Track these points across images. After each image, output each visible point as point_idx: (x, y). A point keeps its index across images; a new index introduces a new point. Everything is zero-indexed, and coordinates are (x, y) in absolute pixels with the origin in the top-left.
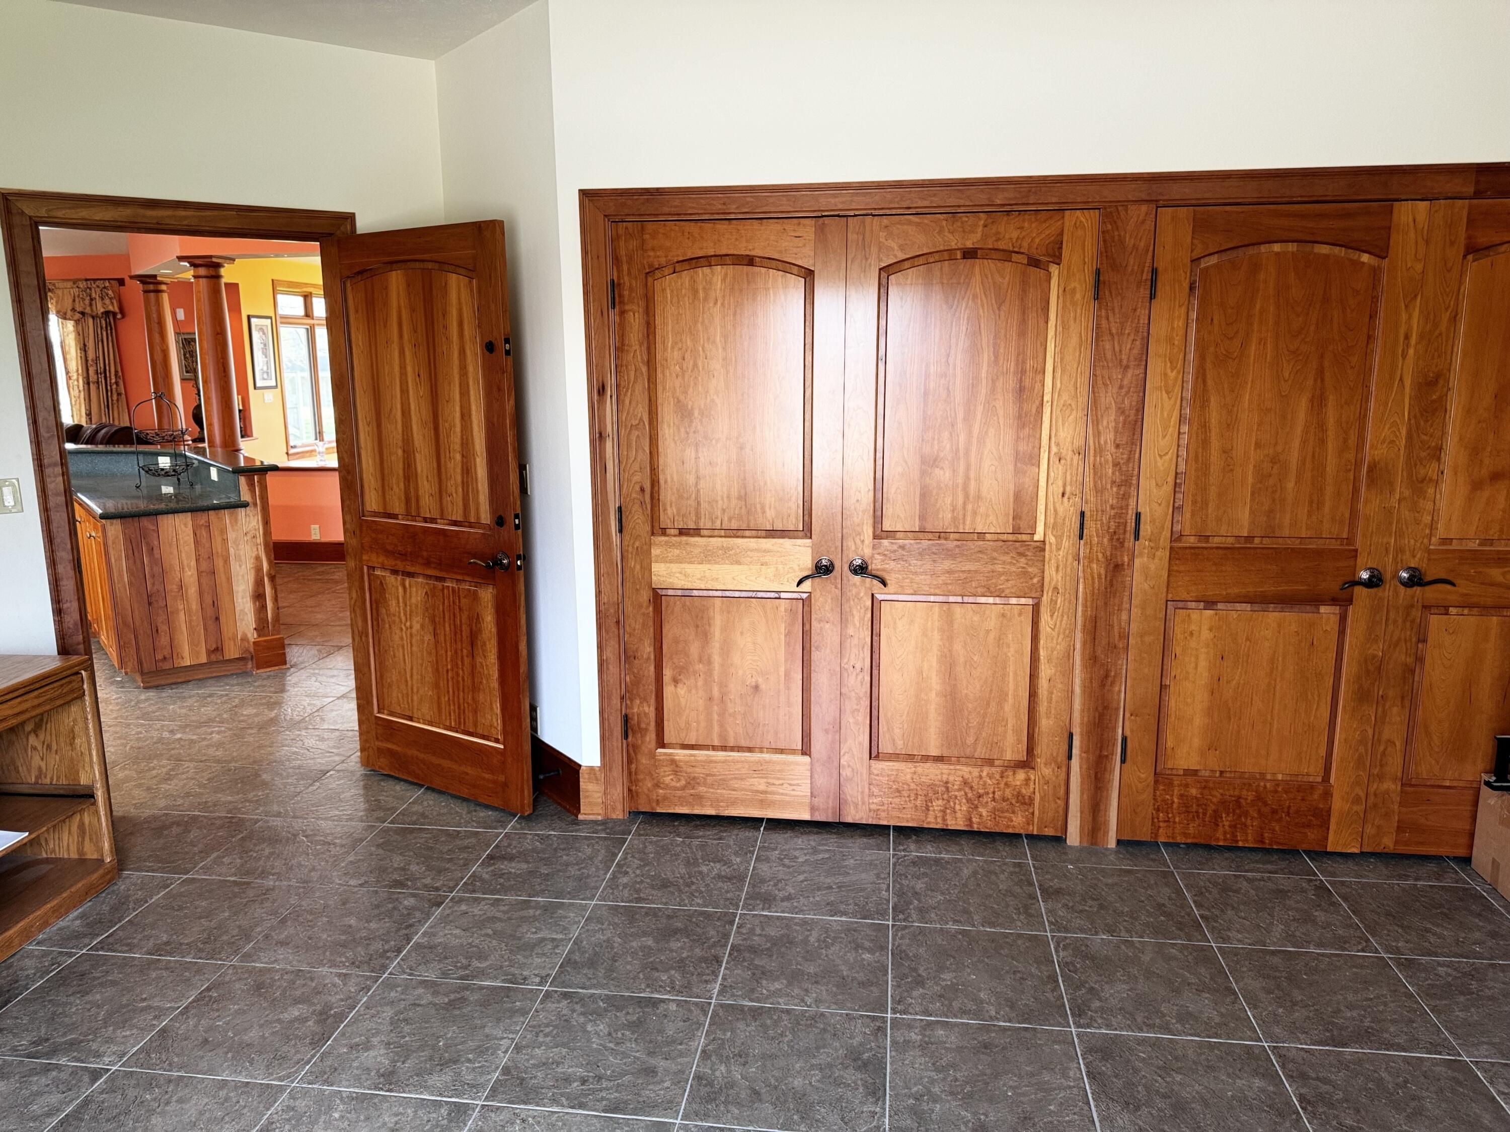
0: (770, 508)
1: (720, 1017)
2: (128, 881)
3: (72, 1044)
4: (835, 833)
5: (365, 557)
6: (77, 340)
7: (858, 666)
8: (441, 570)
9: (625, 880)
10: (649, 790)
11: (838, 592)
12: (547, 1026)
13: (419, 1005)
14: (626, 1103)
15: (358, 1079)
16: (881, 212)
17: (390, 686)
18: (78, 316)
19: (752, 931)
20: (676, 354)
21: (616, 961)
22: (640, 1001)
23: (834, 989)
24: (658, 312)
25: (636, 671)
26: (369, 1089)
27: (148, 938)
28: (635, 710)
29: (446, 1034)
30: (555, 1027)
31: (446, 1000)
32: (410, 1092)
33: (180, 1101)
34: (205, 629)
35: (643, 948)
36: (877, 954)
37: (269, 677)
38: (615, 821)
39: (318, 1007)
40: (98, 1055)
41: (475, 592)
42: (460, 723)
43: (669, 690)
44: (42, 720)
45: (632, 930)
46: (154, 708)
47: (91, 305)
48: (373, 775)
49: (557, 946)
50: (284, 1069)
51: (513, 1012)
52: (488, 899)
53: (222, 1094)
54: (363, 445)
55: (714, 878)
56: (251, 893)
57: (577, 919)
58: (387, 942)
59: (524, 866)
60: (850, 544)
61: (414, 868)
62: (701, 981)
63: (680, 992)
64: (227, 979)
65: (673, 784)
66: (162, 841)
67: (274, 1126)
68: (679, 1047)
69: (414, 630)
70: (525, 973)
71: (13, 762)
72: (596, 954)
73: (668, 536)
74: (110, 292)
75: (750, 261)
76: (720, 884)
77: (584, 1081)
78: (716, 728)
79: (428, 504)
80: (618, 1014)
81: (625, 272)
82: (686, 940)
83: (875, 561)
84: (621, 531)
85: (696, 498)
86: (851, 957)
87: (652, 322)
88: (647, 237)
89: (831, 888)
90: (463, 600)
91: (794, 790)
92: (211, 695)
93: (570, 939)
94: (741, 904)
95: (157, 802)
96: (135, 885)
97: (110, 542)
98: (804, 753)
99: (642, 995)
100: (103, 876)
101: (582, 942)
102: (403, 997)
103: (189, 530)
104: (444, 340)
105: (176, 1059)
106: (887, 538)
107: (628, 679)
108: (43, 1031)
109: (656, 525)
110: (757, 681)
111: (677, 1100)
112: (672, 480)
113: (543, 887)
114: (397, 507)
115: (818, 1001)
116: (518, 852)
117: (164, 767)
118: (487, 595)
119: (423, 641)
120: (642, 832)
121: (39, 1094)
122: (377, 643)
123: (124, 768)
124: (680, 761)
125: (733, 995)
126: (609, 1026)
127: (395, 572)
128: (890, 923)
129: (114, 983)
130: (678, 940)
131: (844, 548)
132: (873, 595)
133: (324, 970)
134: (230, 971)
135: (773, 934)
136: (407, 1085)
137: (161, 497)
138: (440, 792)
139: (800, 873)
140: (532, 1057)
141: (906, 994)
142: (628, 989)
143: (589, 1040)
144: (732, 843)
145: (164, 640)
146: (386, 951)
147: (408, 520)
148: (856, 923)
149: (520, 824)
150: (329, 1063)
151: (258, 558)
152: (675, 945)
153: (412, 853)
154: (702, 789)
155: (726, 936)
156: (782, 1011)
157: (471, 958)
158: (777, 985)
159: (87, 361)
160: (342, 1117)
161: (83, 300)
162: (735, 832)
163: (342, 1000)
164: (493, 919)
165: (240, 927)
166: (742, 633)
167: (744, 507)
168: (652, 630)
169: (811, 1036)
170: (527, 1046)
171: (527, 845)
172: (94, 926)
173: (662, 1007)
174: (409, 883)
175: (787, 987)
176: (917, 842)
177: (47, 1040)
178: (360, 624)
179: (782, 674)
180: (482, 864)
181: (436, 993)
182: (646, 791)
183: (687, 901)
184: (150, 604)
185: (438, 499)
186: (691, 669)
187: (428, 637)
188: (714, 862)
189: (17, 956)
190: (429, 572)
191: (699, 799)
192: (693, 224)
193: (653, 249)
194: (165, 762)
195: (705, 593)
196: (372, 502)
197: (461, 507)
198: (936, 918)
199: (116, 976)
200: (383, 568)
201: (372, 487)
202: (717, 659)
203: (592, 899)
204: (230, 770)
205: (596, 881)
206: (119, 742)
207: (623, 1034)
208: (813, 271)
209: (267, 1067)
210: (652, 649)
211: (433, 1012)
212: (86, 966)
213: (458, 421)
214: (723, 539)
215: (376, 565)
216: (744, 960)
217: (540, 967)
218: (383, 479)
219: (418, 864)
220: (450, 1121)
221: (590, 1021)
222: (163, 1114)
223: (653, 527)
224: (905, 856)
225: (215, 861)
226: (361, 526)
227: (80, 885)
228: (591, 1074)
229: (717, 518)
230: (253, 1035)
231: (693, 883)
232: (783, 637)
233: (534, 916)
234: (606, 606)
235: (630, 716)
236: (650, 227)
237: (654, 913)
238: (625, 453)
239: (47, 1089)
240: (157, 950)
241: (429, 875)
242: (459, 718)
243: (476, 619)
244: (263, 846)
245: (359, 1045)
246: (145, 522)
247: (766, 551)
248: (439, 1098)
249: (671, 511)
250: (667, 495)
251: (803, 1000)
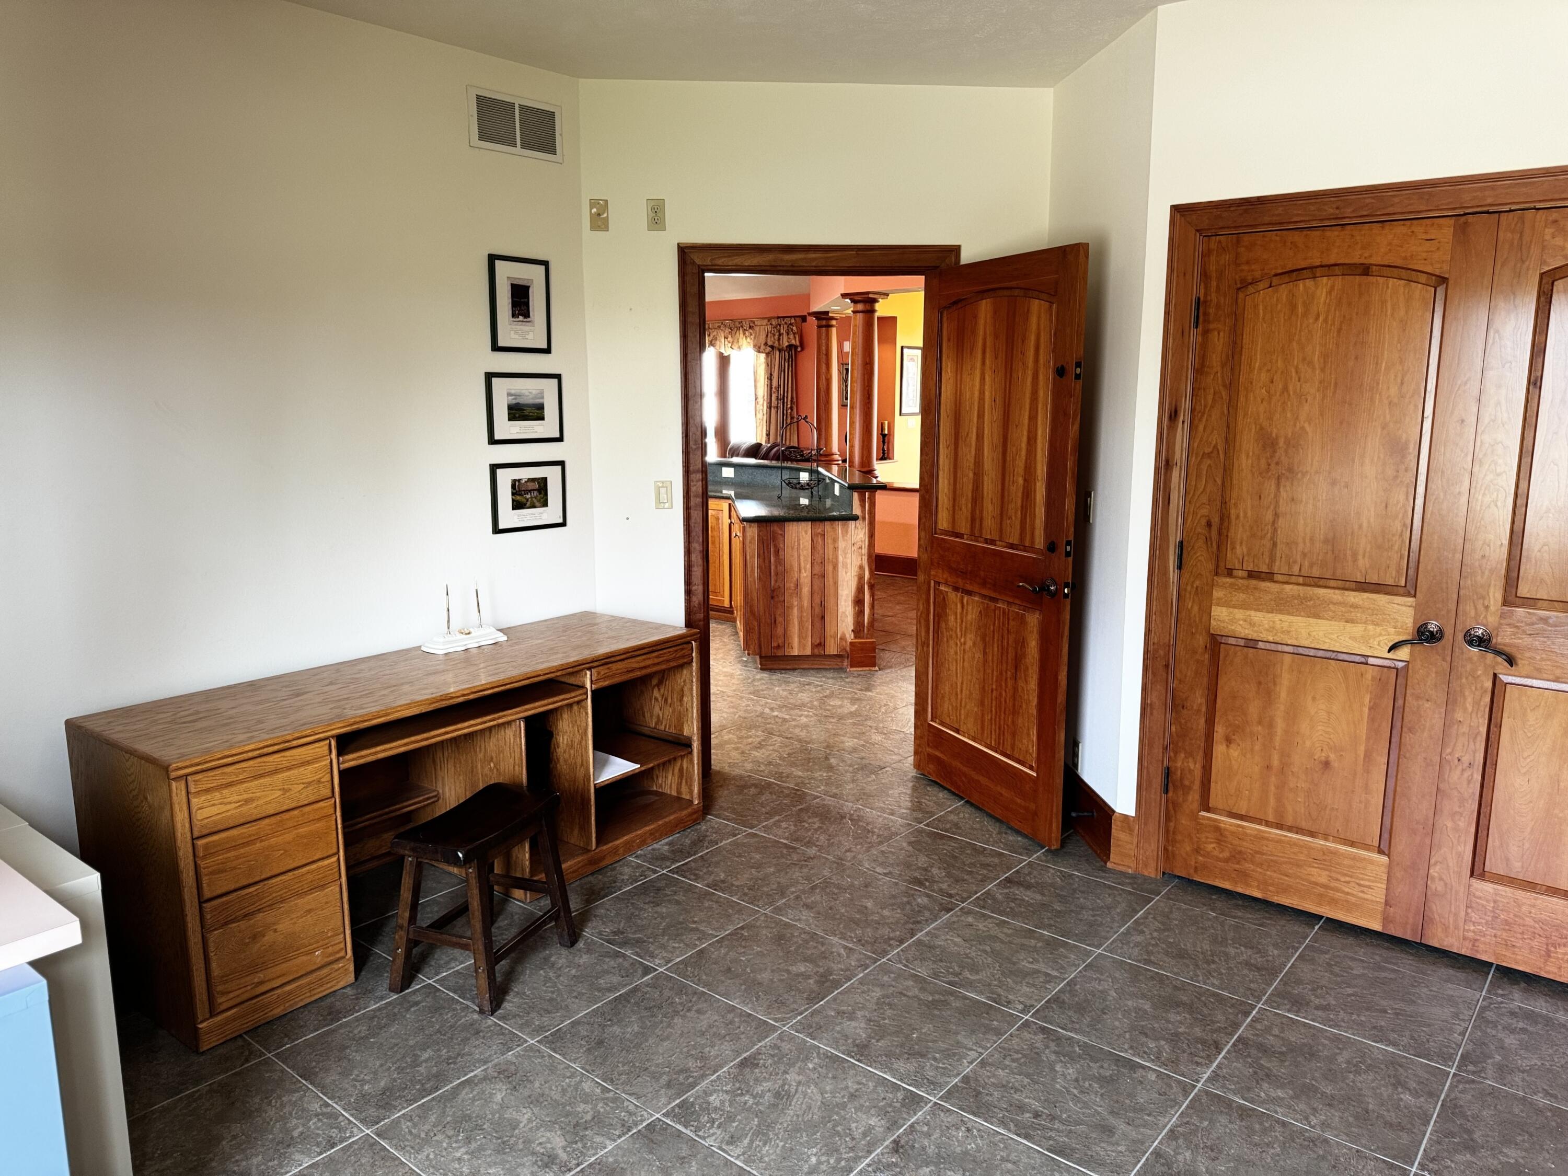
0: (1364, 557)
1: (1201, 1103)
2: (709, 823)
3: (638, 941)
4: (1412, 954)
5: (933, 573)
6: (766, 371)
7: (1466, 759)
8: (995, 591)
9: (1139, 938)
10: (1187, 853)
11: (1446, 666)
12: (1017, 1052)
13: (905, 995)
14: (1073, 1150)
15: (836, 1041)
16: (1548, 205)
17: (943, 697)
18: (769, 349)
19: (1268, 1030)
20: (1264, 376)
21: (1105, 1013)
22: (1118, 1060)
23: (1351, 1119)
24: (1247, 330)
25: (1183, 721)
26: (843, 1053)
27: (710, 873)
28: (1179, 764)
29: (921, 1028)
30: (1024, 1056)
31: (931, 999)
32: (875, 1068)
33: (699, 1011)
34: (813, 625)
35: (1138, 1010)
36: (1422, 1099)
37: (859, 675)
38: (1145, 879)
39: (821, 970)
40: (652, 956)
41: (1023, 616)
42: (999, 743)
43: (1219, 749)
44: (663, 677)
45: (1131, 989)
46: (764, 687)
47: (779, 339)
48: (924, 779)
49: (1049, 982)
50: (781, 1013)
51: (988, 1029)
52: (995, 918)
53: (730, 1016)
54: (941, 467)
55: (1241, 963)
56: (795, 857)
57: (1077, 962)
58: (894, 931)
59: (1039, 897)
60: (1468, 608)
61: (935, 871)
62: (1192, 1061)
63: (1164, 1064)
64: (758, 924)
65: (1216, 853)
66: (741, 797)
67: (760, 1057)
68: (1146, 1117)
69: (967, 647)
70: (1010, 997)
71: (642, 708)
72: (1087, 1001)
73: (1235, 577)
74: (794, 328)
75: (1365, 270)
76: (1245, 972)
77: (1037, 1115)
78: (1272, 801)
79: (989, 524)
80: (1091, 1064)
81: (1213, 289)
82: (1188, 1016)
83: (1501, 634)
84: (1180, 567)
85: (1272, 538)
86: (1385, 1092)
87: (1239, 342)
88: (1242, 250)
89: (1385, 1012)
90: (1012, 623)
91: (1363, 892)
92: (809, 684)
93: (1065, 979)
94: (1264, 998)
95: (746, 764)
96: (713, 828)
97: (747, 542)
98: (1380, 852)
99: (1122, 1054)
100: (691, 814)
101: (1075, 985)
102: (893, 983)
103: (808, 537)
104: (1021, 364)
105: (704, 977)
106: (1522, 606)
107: (1173, 729)
108: (622, 925)
109: (1222, 564)
110: (1328, 757)
111: (1126, 1167)
112: (1245, 516)
113: (1052, 922)
114: (964, 528)
115: (1325, 1125)
116: (1037, 883)
117: (758, 737)
118: (1033, 620)
119: (973, 658)
120: (1171, 896)
121: (607, 972)
122: (936, 654)
123: (729, 732)
124: (1225, 829)
125: (1224, 1086)
126: (1079, 1073)
127: (956, 589)
128: (1453, 1071)
129: (678, 903)
130: (1178, 1013)
131: (1460, 613)
132: (1495, 676)
133: (835, 940)
134: (762, 918)
135: (1293, 1039)
136: (875, 1062)
137: (798, 507)
138: (978, 808)
139: (1349, 986)
140: (994, 1076)
141: (1446, 1154)
142: (1109, 1044)
143: (1054, 1079)
144: (1274, 932)
145: (780, 630)
146: (890, 939)
147: (971, 540)
148: (1406, 1058)
149: (1046, 856)
150: (817, 1020)
151: (861, 567)
152: (1172, 1016)
153: (936, 858)
154: (1248, 866)
155: (1236, 1026)
156: (1278, 1121)
157: (964, 967)
158: (1280, 1093)
159: (771, 388)
160: (815, 1069)
161: (774, 335)
162: (1283, 922)
163: (842, 970)
164: (994, 938)
165: (779, 883)
166: (1314, 699)
167: (1330, 553)
168: (1206, 679)
169: (1305, 1158)
170: (991, 1065)
171: (1048, 877)
172: (678, 853)
173: (1140, 1072)
174: (927, 884)
175: (1292, 1098)
176: (1525, 991)
177: (623, 933)
178: (923, 634)
179: (1361, 754)
180: (999, 884)
181: (923, 989)
182: (1184, 855)
183: (1201, 978)
184: (772, 598)
185: (999, 522)
186: (1248, 730)
187: (979, 655)
188: (1246, 947)
189: (621, 863)
190: (985, 592)
191: (1244, 876)
192: (1297, 233)
193: (1248, 263)
194: (760, 733)
195: (1273, 647)
196: (943, 522)
197: (1018, 531)
198: (1521, 1083)
199: (680, 897)
200: (946, 584)
201: (945, 506)
202: (1280, 725)
203: (1098, 947)
204: (806, 750)
205: (1108, 932)
206: (731, 710)
207: (1090, 1085)
208: (1447, 279)
209: (769, 1007)
210: (1204, 700)
211: (916, 1005)
212: (662, 884)
213: (1024, 445)
214: (1301, 588)
215: (941, 580)
216: (1249, 1056)
217: (1027, 996)
218: (954, 500)
219: (939, 868)
220: (903, 1106)
221: (1061, 1061)
222: (684, 1017)
223: (1217, 566)
224: (1502, 1003)
225: (775, 824)
226: (933, 542)
227: (672, 817)
228: (1046, 1111)
229: (1295, 562)
230: (765, 976)
231: (1214, 962)
232: (1366, 710)
233: (1035, 947)
234: (1156, 646)
235: (1172, 769)
236: (1246, 239)
237: (1161, 979)
238: (1193, 483)
239: (613, 970)
240: (714, 885)
241: (947, 881)
242: (999, 739)
243: (1021, 643)
244: (816, 820)
245: (844, 1013)
246: (775, 527)
247: (1355, 606)
248: (899, 1083)
249: (1240, 550)
250: (1239, 532)
251: (1307, 1118)
